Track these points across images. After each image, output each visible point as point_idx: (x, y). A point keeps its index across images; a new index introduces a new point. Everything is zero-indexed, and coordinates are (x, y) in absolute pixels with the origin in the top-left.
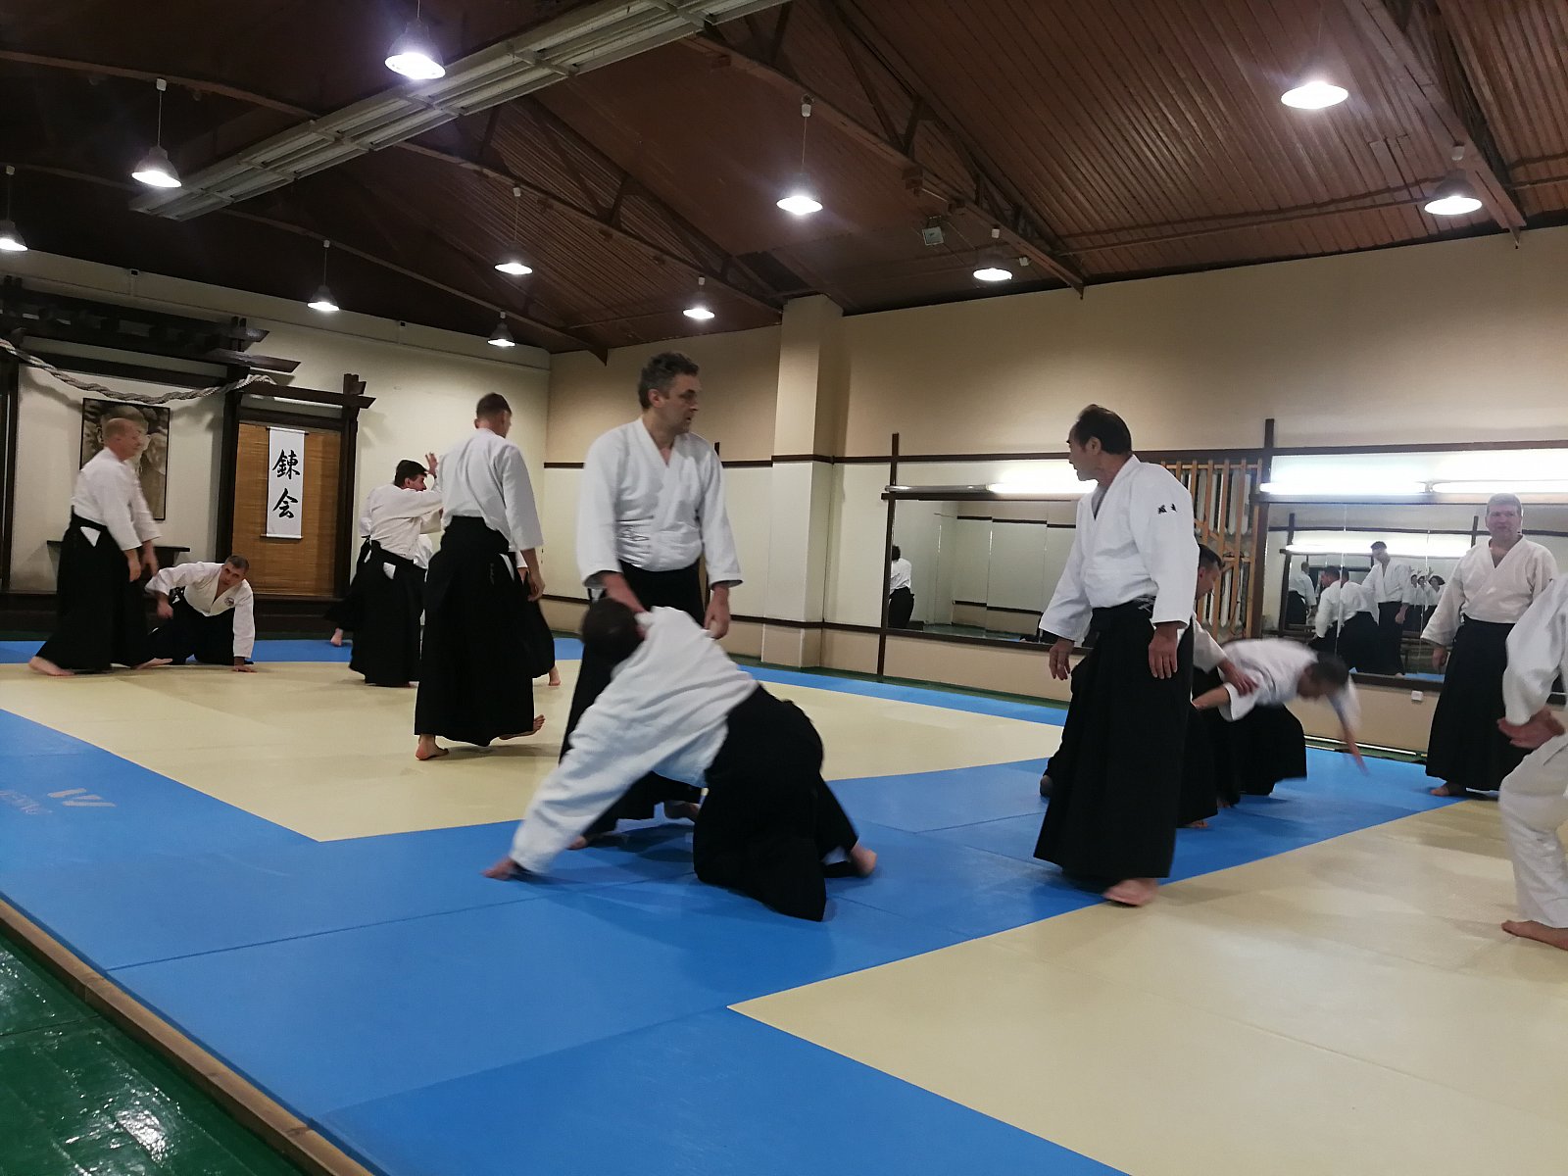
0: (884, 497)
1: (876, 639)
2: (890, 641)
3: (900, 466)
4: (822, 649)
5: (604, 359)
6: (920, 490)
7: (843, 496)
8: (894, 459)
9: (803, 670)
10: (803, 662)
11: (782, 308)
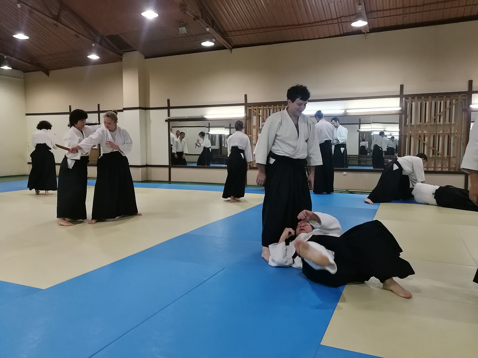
0: (166, 121)
1: (167, 169)
2: (173, 170)
3: (171, 110)
4: (147, 174)
5: (48, 74)
6: (179, 118)
7: (150, 121)
8: (169, 108)
9: (142, 182)
10: (141, 179)
11: (122, 56)
